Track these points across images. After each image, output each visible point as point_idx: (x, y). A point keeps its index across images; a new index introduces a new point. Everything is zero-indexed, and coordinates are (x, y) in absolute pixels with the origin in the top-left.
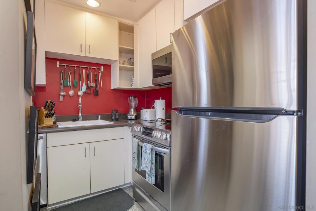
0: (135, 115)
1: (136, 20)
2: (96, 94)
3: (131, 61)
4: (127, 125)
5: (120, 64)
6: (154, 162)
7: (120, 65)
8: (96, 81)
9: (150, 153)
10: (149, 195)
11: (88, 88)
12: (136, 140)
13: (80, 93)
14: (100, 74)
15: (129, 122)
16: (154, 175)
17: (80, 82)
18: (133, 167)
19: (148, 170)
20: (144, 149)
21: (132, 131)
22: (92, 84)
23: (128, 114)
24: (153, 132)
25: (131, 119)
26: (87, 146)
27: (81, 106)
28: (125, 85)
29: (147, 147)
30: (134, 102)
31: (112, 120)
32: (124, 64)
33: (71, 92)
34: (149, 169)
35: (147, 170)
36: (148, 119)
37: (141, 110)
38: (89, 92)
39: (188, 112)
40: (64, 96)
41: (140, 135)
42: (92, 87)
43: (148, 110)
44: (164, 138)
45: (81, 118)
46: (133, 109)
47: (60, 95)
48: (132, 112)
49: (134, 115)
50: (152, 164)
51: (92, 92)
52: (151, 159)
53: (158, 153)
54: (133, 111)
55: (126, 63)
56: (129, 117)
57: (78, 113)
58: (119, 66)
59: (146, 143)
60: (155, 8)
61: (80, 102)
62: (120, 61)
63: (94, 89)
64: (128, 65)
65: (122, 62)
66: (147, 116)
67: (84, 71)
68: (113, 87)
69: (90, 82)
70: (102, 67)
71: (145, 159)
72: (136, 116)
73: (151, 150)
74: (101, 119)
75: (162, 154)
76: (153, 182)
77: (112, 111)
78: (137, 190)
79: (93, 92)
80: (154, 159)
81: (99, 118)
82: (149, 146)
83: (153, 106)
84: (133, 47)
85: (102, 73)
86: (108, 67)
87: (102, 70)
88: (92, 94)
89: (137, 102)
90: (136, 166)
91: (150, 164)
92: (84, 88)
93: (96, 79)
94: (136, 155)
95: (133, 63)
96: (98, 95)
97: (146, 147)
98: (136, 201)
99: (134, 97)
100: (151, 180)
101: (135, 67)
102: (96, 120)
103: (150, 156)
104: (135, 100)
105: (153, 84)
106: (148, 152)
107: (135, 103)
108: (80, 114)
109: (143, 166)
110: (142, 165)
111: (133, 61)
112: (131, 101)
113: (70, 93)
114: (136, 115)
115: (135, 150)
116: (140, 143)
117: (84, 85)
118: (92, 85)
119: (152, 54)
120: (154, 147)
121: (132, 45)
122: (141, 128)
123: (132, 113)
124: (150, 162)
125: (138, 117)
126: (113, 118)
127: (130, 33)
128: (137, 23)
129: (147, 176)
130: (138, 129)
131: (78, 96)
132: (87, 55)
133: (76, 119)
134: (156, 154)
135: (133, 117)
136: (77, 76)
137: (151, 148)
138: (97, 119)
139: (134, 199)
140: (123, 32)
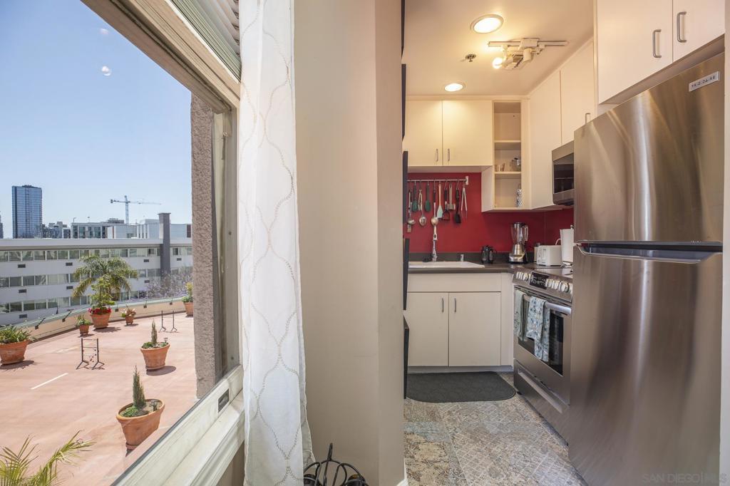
0: (523, 255)
1: (526, 91)
2: (458, 220)
3: (516, 164)
4: (506, 271)
5: (496, 171)
6: (547, 326)
7: (497, 173)
8: (457, 200)
9: (542, 312)
10: (539, 381)
11: (446, 212)
12: (520, 293)
13: (434, 220)
14: (464, 189)
15: (512, 267)
16: (548, 347)
17: (435, 204)
18: (515, 335)
19: (537, 338)
20: (531, 306)
21: (515, 280)
22: (452, 206)
23: (510, 254)
24: (547, 280)
25: (516, 263)
26: (445, 296)
27: (436, 239)
28: (506, 205)
29: (537, 303)
30: (521, 234)
31: (482, 263)
32: (503, 170)
33: (422, 219)
34: (539, 335)
35: (535, 338)
36: (548, 263)
37: (535, 248)
38: (447, 218)
39: (601, 249)
40: (412, 225)
41: (528, 285)
42: (451, 210)
43: (548, 248)
44: (563, 289)
45: (435, 256)
46: (519, 245)
47: (408, 223)
48: (518, 250)
49: (520, 256)
50: (543, 329)
51: (451, 217)
52: (542, 322)
53: (554, 313)
54: (519, 248)
55: (508, 166)
56: (512, 259)
57: (432, 251)
58: (495, 175)
59: (534, 298)
60: (559, 69)
61: (435, 233)
62: (496, 166)
63: (455, 213)
64: (511, 171)
65: (500, 167)
66: (544, 259)
67: (440, 187)
68: (484, 209)
69: (448, 203)
70: (467, 178)
71: (533, 322)
72: (524, 258)
73: (542, 308)
74: (465, 260)
75: (563, 316)
76: (546, 359)
77: (483, 247)
78: (521, 374)
79: (453, 218)
80: (548, 323)
81: (462, 259)
82: (540, 302)
83: (560, 241)
84: (520, 139)
85: (466, 187)
86: (476, 177)
87: (467, 183)
88: (451, 221)
89: (527, 233)
90: (518, 332)
91: (541, 329)
92: (440, 213)
93: (458, 197)
94: (520, 316)
95: (520, 165)
96: (460, 222)
97: (535, 303)
98: (519, 393)
99: (522, 225)
100: (542, 354)
101: (523, 173)
102: (456, 261)
103: (541, 317)
104: (523, 229)
105: (554, 203)
106: (538, 309)
107: (523, 233)
108: (434, 252)
109: (530, 331)
110: (527, 331)
111: (520, 162)
112: (515, 231)
113: (420, 221)
114: (525, 256)
115: (519, 309)
116: (526, 298)
117: (440, 207)
118: (451, 208)
119: (552, 151)
120: (547, 303)
121: (518, 134)
122: (530, 275)
123: (518, 253)
124: (541, 326)
125: (529, 260)
126: (484, 259)
127: (514, 114)
128: (528, 96)
129: (536, 349)
130: (524, 276)
131: (432, 226)
132: (446, 164)
133: (428, 258)
134: (552, 316)
135: (520, 259)
136: (430, 195)
137: (543, 303)
138: (459, 260)
139: (517, 390)
140: (501, 114)
